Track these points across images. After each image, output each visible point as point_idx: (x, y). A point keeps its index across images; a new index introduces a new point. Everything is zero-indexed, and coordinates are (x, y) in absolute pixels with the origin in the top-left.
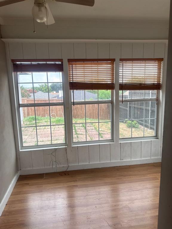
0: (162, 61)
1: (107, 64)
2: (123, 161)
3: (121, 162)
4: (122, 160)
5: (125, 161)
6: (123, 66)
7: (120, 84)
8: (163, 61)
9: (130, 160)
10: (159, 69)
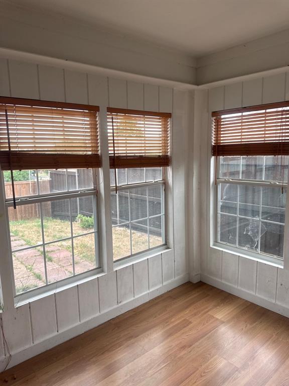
0: (169, 119)
1: (84, 115)
2: (122, 306)
3: (118, 308)
4: (120, 302)
5: (125, 304)
6: (113, 122)
7: (110, 157)
8: (170, 117)
9: (133, 299)
10: (165, 131)
